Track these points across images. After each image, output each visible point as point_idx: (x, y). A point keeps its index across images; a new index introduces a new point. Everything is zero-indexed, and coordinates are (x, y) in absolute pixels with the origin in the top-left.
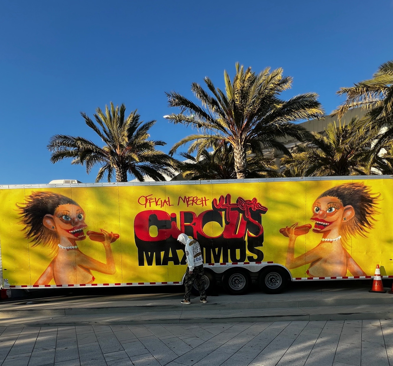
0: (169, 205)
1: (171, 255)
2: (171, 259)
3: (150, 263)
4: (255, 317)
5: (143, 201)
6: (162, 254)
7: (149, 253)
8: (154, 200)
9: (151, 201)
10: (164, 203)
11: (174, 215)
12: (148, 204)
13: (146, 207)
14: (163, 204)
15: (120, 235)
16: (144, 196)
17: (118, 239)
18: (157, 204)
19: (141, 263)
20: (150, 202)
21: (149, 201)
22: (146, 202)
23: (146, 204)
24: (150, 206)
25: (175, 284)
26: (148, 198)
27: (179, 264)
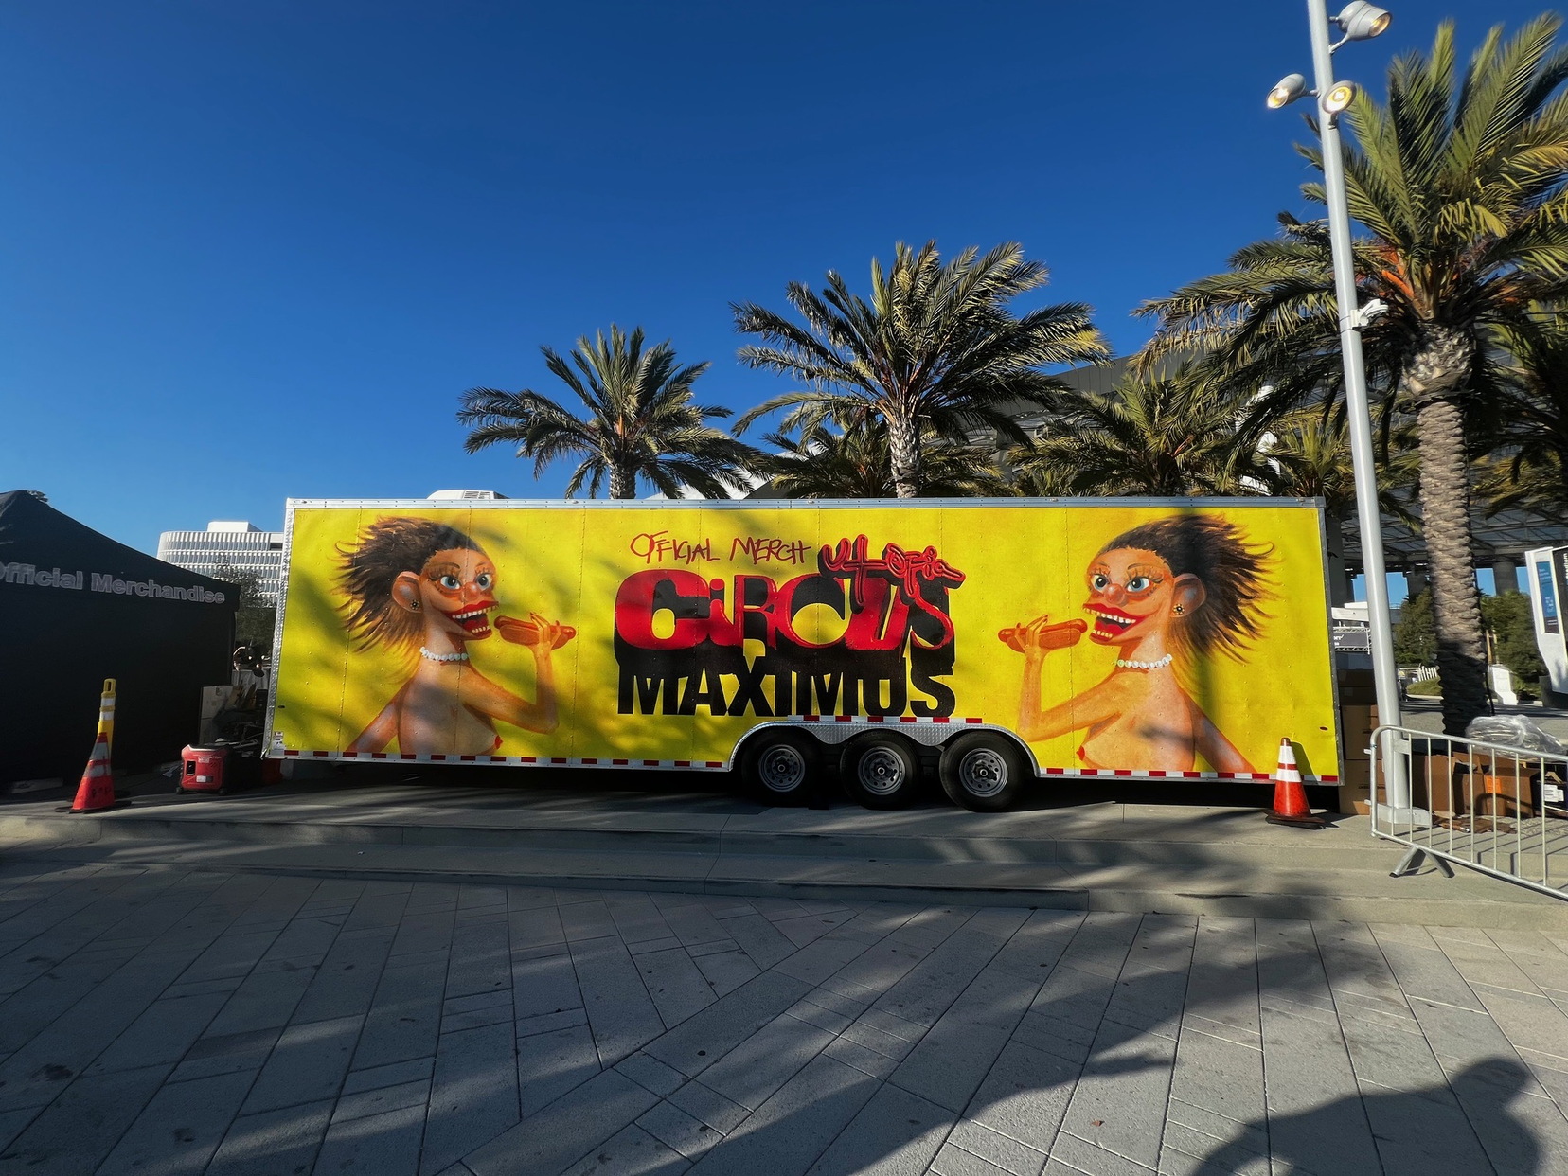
0: (709, 560)
1: (704, 689)
2: (704, 699)
3: (647, 708)
5: (643, 545)
6: (682, 684)
7: (649, 680)
8: (671, 545)
9: (663, 547)
10: (695, 553)
11: (718, 584)
12: (655, 554)
13: (648, 562)
14: (692, 554)
16: (646, 535)
17: (571, 641)
18: (677, 556)
19: (625, 707)
20: (660, 551)
21: (659, 545)
22: (652, 548)
23: (649, 554)
24: (660, 560)
25: (710, 769)
27: (724, 714)
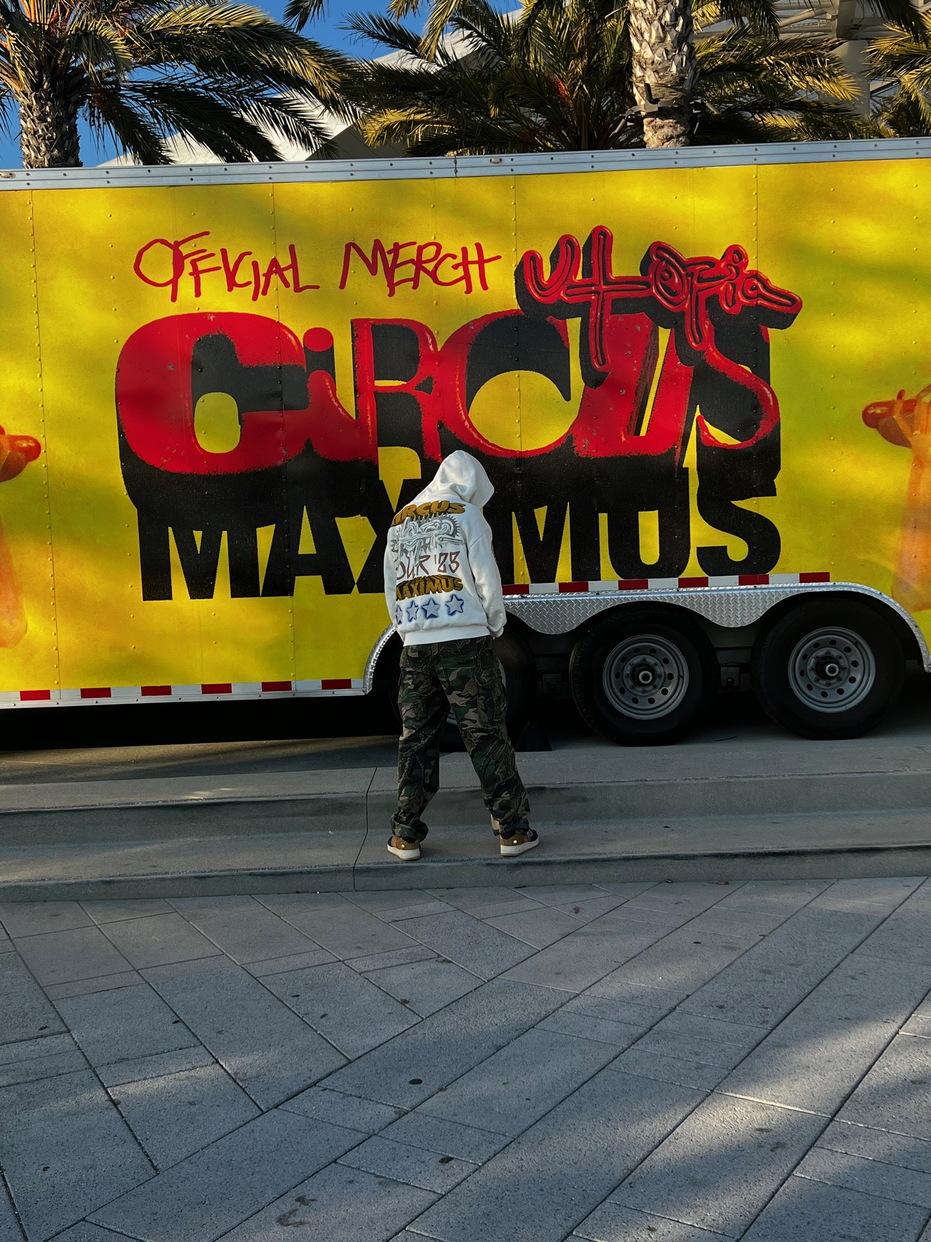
0: (298, 289)
1: (307, 545)
2: (308, 566)
3: (201, 587)
4: (736, 856)
5: (159, 265)
6: (265, 537)
7: (198, 535)
8: (217, 261)
9: (201, 265)
10: (268, 276)
11: (320, 339)
12: (186, 283)
13: (174, 299)
14: (262, 280)
15: (42, 441)
16: (164, 242)
17: (33, 464)
18: (232, 284)
19: (156, 587)
20: (196, 273)
21: (194, 263)
22: (178, 270)
23: (174, 282)
24: (198, 293)
25: (329, 693)
26: (185, 249)
27: (349, 591)
